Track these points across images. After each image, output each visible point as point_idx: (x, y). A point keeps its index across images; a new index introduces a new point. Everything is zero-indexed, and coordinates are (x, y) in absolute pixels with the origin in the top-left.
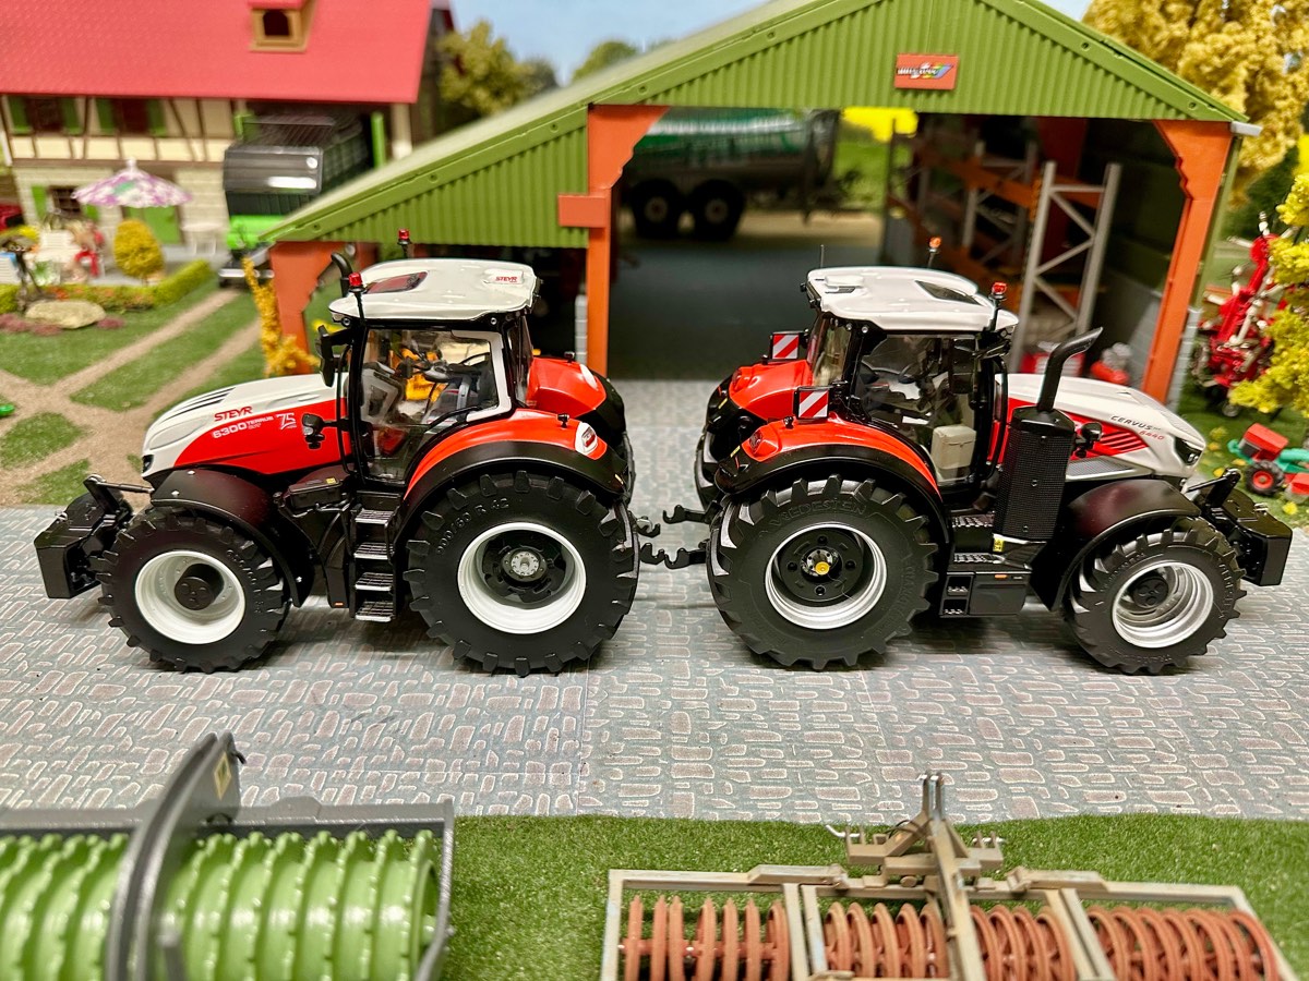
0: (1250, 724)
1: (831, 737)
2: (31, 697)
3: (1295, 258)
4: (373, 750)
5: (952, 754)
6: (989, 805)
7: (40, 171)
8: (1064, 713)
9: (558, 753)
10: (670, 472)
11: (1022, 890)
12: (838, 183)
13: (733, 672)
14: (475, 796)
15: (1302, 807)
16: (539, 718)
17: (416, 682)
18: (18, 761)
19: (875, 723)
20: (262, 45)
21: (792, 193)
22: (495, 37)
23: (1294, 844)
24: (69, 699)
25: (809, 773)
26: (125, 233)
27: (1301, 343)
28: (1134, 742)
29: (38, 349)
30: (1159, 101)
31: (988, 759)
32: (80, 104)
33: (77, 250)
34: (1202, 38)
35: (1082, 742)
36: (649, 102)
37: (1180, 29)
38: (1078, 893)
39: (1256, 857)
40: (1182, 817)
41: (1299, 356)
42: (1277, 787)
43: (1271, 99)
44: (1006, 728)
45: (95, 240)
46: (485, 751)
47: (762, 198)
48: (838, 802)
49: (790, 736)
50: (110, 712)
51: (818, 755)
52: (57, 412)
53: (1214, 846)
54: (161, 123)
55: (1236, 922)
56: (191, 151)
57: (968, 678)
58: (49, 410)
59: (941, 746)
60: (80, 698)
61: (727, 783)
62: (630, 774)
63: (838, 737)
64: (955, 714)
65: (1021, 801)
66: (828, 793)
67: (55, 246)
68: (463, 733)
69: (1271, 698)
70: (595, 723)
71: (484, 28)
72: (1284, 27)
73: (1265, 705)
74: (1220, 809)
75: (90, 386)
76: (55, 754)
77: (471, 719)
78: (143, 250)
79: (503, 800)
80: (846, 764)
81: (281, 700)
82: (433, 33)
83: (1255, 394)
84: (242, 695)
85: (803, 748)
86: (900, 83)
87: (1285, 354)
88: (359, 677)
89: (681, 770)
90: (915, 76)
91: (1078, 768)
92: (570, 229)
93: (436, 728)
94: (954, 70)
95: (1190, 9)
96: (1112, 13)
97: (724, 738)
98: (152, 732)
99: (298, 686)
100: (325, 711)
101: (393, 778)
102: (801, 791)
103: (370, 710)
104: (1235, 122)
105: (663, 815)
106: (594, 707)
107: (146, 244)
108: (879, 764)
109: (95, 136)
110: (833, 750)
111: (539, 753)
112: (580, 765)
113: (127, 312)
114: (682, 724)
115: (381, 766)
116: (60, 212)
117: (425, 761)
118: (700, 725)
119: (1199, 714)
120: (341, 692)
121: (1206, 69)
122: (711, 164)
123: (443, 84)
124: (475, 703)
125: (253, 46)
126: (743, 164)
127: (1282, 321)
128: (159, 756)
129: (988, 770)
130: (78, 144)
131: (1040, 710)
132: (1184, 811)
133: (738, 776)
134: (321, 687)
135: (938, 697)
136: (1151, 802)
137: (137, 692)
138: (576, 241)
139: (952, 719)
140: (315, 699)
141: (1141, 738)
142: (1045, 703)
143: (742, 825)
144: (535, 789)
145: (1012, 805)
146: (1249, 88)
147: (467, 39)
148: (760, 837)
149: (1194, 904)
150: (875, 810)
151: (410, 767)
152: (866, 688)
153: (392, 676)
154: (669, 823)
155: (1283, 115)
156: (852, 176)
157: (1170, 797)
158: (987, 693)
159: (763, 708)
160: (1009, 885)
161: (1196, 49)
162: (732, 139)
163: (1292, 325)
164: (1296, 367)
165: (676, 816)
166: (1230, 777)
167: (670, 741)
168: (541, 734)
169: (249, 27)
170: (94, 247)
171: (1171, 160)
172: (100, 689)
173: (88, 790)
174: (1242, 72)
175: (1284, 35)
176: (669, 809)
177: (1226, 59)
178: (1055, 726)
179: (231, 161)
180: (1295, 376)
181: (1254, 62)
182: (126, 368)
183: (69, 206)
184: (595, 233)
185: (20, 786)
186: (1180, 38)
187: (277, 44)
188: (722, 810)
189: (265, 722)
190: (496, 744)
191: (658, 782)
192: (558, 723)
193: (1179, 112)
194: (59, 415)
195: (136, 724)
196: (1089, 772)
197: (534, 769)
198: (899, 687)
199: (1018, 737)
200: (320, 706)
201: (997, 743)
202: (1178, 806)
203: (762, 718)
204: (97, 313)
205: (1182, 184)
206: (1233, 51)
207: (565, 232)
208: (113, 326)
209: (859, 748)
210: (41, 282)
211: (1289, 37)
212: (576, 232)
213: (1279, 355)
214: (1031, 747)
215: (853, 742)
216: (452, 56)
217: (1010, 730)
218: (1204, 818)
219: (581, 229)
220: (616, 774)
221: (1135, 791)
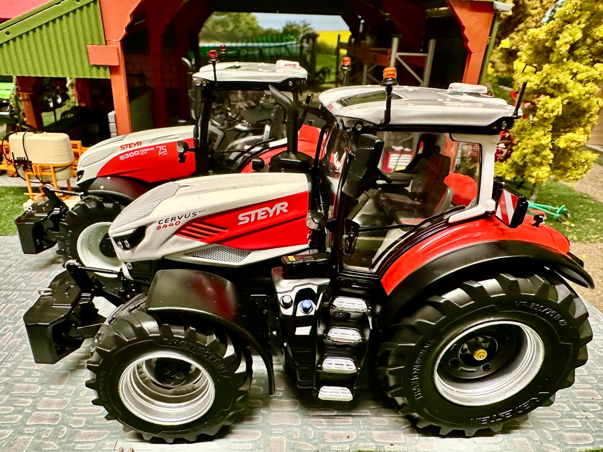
27: (528, 137)
41: (527, 145)
83: (503, 169)
87: (520, 144)
92: (98, 67)
138: (103, 75)
155: (535, 19)
163: (524, 125)
164: (525, 151)
180: (525, 157)
184: (114, 69)
205: (465, 43)
207: (94, 69)
212: (102, 69)
213: (516, 145)
219: (105, 67)
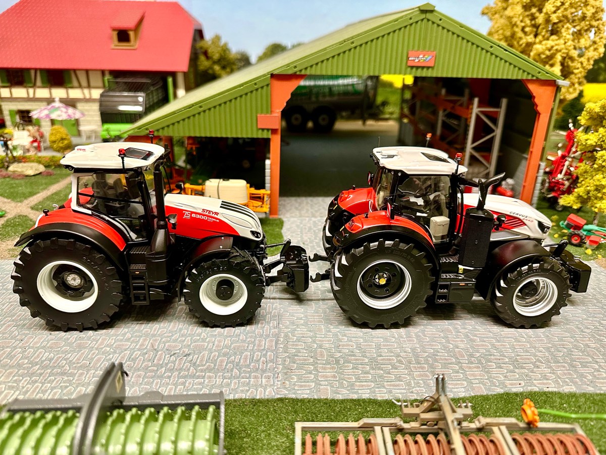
0: (577, 349)
1: (390, 360)
2: (20, 348)
3: (586, 140)
4: (181, 369)
5: (445, 366)
6: (463, 389)
7: (13, 103)
8: (493, 346)
9: (266, 370)
10: (309, 239)
11: (481, 427)
12: (378, 107)
13: (344, 330)
14: (229, 390)
15: (602, 387)
16: (256, 353)
17: (199, 338)
18: (16, 378)
19: (409, 353)
20: (117, 46)
21: (358, 112)
22: (223, 42)
23: (600, 404)
24: (38, 348)
25: (381, 376)
26: (54, 132)
27: (590, 178)
28: (526, 359)
29: (14, 185)
30: (524, 71)
31: (461, 368)
32: (33, 72)
33: (31, 139)
34: (540, 42)
35: (503, 359)
36: (298, 73)
37: (531, 38)
38: (507, 428)
39: (583, 410)
40: (549, 393)
41: (589, 183)
42: (591, 378)
43: (571, 69)
44: (468, 353)
45: (39, 135)
46: (233, 369)
47: (344, 114)
48: (395, 389)
49: (372, 360)
50: (57, 354)
51: (384, 368)
52: (25, 215)
53: (565, 405)
54: (70, 81)
55: (578, 440)
56: (84, 94)
57: (450, 331)
58: (21, 214)
59: (440, 363)
60: (44, 347)
61: (344, 382)
62: (300, 378)
63: (393, 360)
64: (445, 348)
65: (478, 387)
66: (391, 385)
67: (21, 138)
68: (222, 361)
69: (585, 337)
70: (282, 355)
71: (217, 38)
72: (576, 38)
73: (583, 341)
74: (566, 388)
75: (40, 202)
76: (33, 374)
77: (225, 355)
78: (62, 139)
79: (242, 391)
80: (398, 372)
81: (137, 347)
82: (194, 40)
83: (570, 201)
84: (119, 345)
85: (377, 365)
86: (410, 64)
87: (583, 182)
88: (172, 336)
89: (323, 376)
90: (417, 61)
91: (501, 371)
92: (263, 130)
93: (209, 359)
94: (434, 58)
95: (535, 30)
96: (501, 32)
97: (342, 362)
98: (78, 363)
99: (145, 340)
100: (158, 351)
101: (191, 382)
102: (378, 385)
103: (178, 351)
104: (558, 80)
105: (316, 397)
106: (281, 348)
107: (64, 136)
108: (412, 371)
109: (39, 87)
110: (391, 365)
111: (257, 369)
112: (276, 375)
113: (55, 168)
114: (322, 355)
115: (185, 377)
116: (22, 122)
117: (205, 374)
118: (330, 355)
119: (554, 346)
120: (165, 343)
121: (543, 56)
122: (321, 99)
123: (199, 63)
124: (226, 347)
125: (113, 46)
126: (335, 98)
127: (582, 168)
128: (82, 374)
129: (461, 373)
130: (31, 91)
131: (483, 345)
132: (550, 390)
133: (349, 378)
134: (156, 340)
135: (437, 340)
136: (535, 386)
137: (70, 345)
138: (265, 135)
139: (444, 350)
140: (153, 346)
141: (529, 357)
142: (485, 342)
143: (352, 401)
144: (256, 387)
145: (473, 389)
146: (562, 64)
147: (210, 43)
148: (361, 406)
149: (558, 432)
150: (412, 392)
151: (198, 377)
152: (405, 336)
153: (187, 335)
154: (319, 401)
156: (384, 104)
157: (544, 384)
158: (459, 338)
159: (359, 347)
160: (476, 425)
161: (538, 48)
162: (330, 88)
163: (586, 169)
164: (588, 188)
165: (322, 398)
166: (570, 374)
167: (317, 363)
168: (258, 361)
169: (111, 38)
170: (39, 138)
171: (530, 97)
172: (52, 344)
173: (49, 391)
174: (559, 58)
175: (576, 41)
176: (319, 394)
177: (552, 52)
178: (490, 352)
179: (103, 99)
180: (588, 192)
181: (564, 53)
182: (56, 194)
183: (27, 119)
184: (274, 131)
185: (18, 389)
186: (531, 43)
187: (124, 45)
188: (343, 394)
189: (130, 357)
190: (237, 365)
191: (313, 382)
192: (265, 355)
193: (533, 76)
194: (26, 216)
195: (70, 359)
196: (507, 373)
197: (256, 377)
198: (420, 336)
199: (474, 357)
200: (155, 349)
201: (464, 360)
202: (548, 388)
203: (358, 352)
204: (41, 168)
205: (535, 107)
206: (555, 48)
207: (260, 131)
208: (49, 174)
209: (403, 364)
210: (15, 154)
211: (579, 42)
212: (265, 131)
213: (581, 183)
214: (480, 362)
215: (400, 362)
216: (203, 50)
217: (470, 355)
218: (559, 393)
219: (268, 130)
220: (292, 379)
221: (528, 381)
